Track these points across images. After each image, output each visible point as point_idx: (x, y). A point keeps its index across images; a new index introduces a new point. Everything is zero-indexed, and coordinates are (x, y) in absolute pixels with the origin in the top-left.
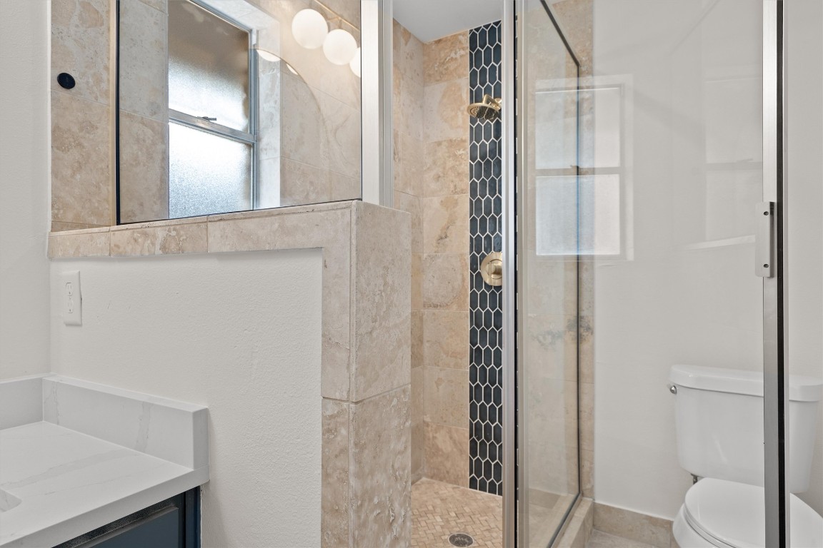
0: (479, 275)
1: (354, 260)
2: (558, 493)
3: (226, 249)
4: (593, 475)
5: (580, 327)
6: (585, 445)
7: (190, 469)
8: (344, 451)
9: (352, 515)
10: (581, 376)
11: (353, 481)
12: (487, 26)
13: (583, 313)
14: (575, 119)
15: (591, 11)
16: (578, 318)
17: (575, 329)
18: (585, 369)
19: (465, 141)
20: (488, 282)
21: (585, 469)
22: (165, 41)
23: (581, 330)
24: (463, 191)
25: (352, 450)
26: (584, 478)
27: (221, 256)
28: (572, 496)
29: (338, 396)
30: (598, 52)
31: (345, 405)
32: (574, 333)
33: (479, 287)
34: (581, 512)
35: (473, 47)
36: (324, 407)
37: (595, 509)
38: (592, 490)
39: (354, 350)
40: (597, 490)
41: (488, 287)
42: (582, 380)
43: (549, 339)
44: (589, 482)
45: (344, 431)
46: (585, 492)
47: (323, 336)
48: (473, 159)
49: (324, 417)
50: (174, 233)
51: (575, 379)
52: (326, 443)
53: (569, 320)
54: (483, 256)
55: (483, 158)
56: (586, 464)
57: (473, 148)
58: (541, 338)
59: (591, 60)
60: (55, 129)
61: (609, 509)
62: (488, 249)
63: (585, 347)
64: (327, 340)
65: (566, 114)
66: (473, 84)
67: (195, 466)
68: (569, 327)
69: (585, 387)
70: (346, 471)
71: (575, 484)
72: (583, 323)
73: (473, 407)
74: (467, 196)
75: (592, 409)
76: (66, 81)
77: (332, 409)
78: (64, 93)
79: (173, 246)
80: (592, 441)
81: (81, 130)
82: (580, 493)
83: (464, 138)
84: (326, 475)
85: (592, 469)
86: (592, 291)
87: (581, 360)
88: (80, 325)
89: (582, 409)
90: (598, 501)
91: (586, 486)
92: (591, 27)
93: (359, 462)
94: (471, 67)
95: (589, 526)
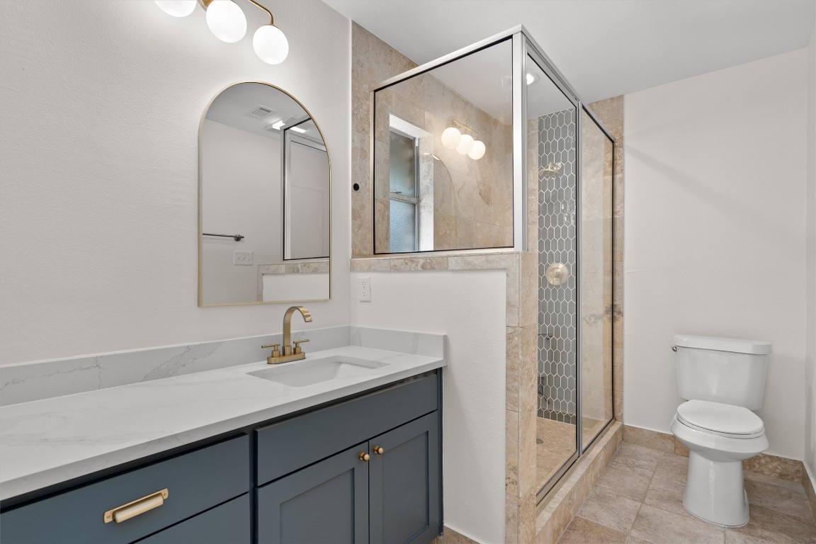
0: (545, 277)
1: (521, 274)
2: (598, 419)
3: (458, 268)
4: (622, 407)
5: (614, 312)
6: (617, 388)
7: (442, 359)
8: (517, 346)
9: (520, 369)
10: (614, 343)
11: (520, 357)
12: (550, 115)
13: (615, 303)
14: (611, 177)
15: (622, 107)
16: (613, 306)
17: (611, 313)
18: (617, 339)
19: (535, 190)
20: (551, 283)
21: (617, 404)
22: (388, 159)
23: (615, 314)
24: (534, 223)
25: (520, 345)
26: (617, 409)
27: (454, 271)
28: (607, 420)
29: (513, 325)
30: (627, 133)
31: (517, 329)
32: (610, 316)
33: (545, 286)
34: (614, 429)
35: (540, 129)
36: (507, 330)
37: (623, 428)
38: (622, 417)
39: (521, 308)
40: (625, 417)
41: (551, 286)
42: (615, 346)
43: (593, 319)
44: (620, 411)
45: (516, 338)
46: (618, 418)
47: (507, 302)
48: (540, 201)
49: (507, 334)
50: (429, 261)
51: (611, 345)
52: (508, 344)
53: (606, 307)
54: (548, 266)
55: (547, 201)
56: (617, 400)
57: (541, 195)
58: (587, 319)
59: (622, 138)
60: (353, 210)
61: (633, 429)
62: (552, 261)
63: (617, 324)
64: (508, 304)
65: (605, 173)
66: (540, 153)
67: (444, 358)
68: (607, 312)
69: (617, 350)
70: (517, 353)
71: (611, 413)
72: (616, 309)
73: (540, 364)
74: (537, 227)
75: (622, 365)
76: (356, 187)
77: (511, 330)
78: (356, 192)
79: (428, 266)
80: (622, 385)
81: (361, 209)
82: (614, 418)
83: (534, 188)
84: (508, 356)
85: (622, 403)
86: (622, 288)
87: (615, 333)
88: (369, 302)
89: (615, 364)
90: (625, 424)
91: (618, 414)
92: (622, 117)
93: (522, 350)
94: (539, 142)
95: (620, 436)
